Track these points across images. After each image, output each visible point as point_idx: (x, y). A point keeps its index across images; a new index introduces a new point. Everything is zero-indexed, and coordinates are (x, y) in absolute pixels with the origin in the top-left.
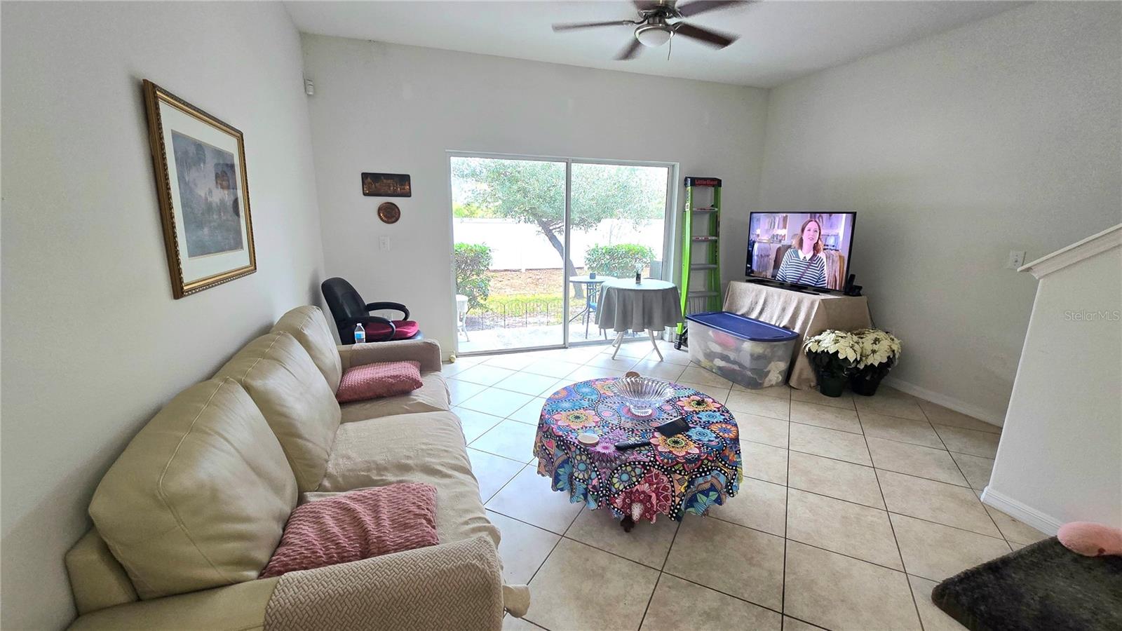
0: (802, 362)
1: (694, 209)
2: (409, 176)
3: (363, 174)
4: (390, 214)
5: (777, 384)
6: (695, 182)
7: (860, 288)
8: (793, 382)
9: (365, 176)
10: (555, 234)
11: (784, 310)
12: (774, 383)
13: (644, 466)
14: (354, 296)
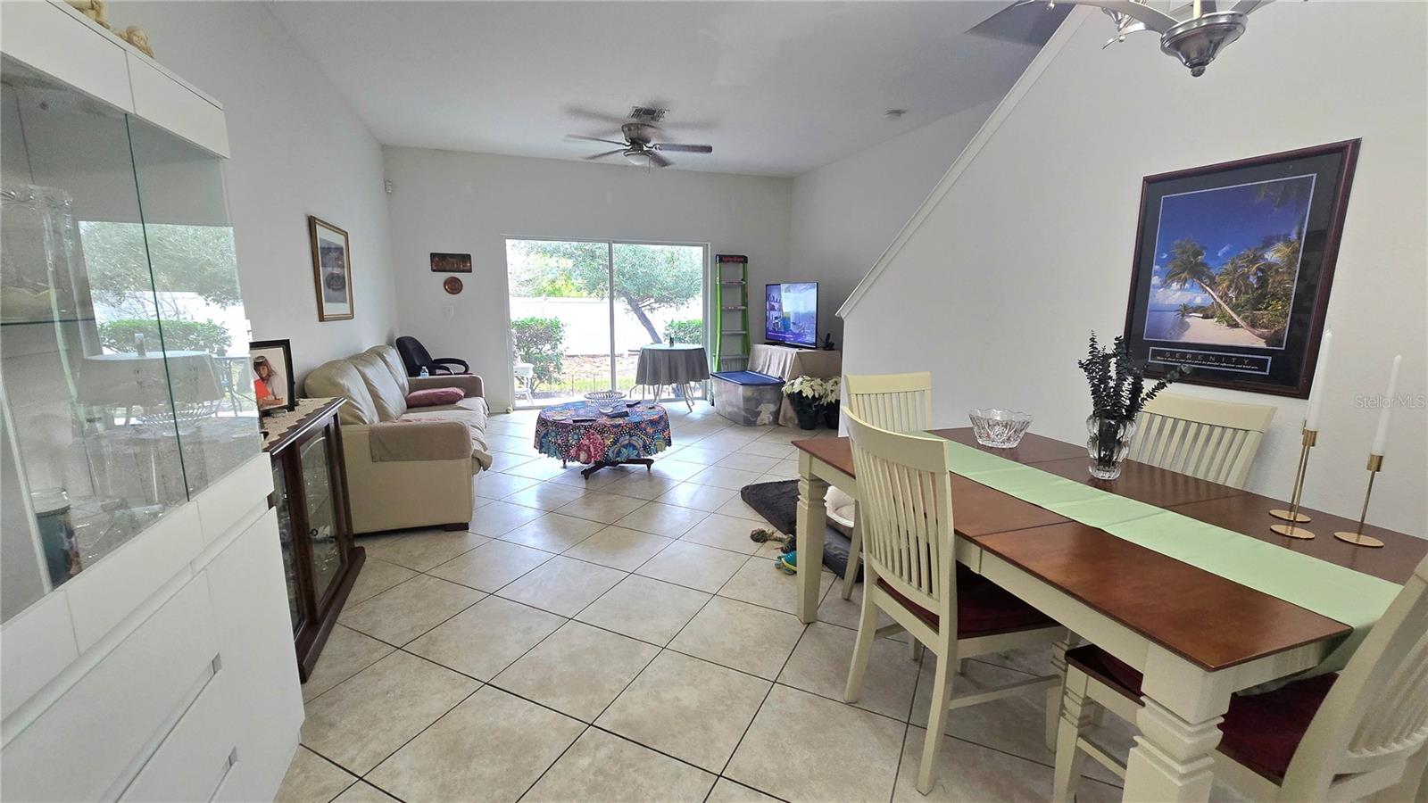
0: (786, 403)
1: (723, 283)
2: (469, 255)
3: (432, 254)
4: (454, 287)
5: (770, 424)
6: (722, 259)
7: (833, 344)
8: (780, 422)
9: (433, 256)
10: (645, 312)
11: (779, 364)
12: (767, 422)
13: (585, 429)
14: (423, 352)
